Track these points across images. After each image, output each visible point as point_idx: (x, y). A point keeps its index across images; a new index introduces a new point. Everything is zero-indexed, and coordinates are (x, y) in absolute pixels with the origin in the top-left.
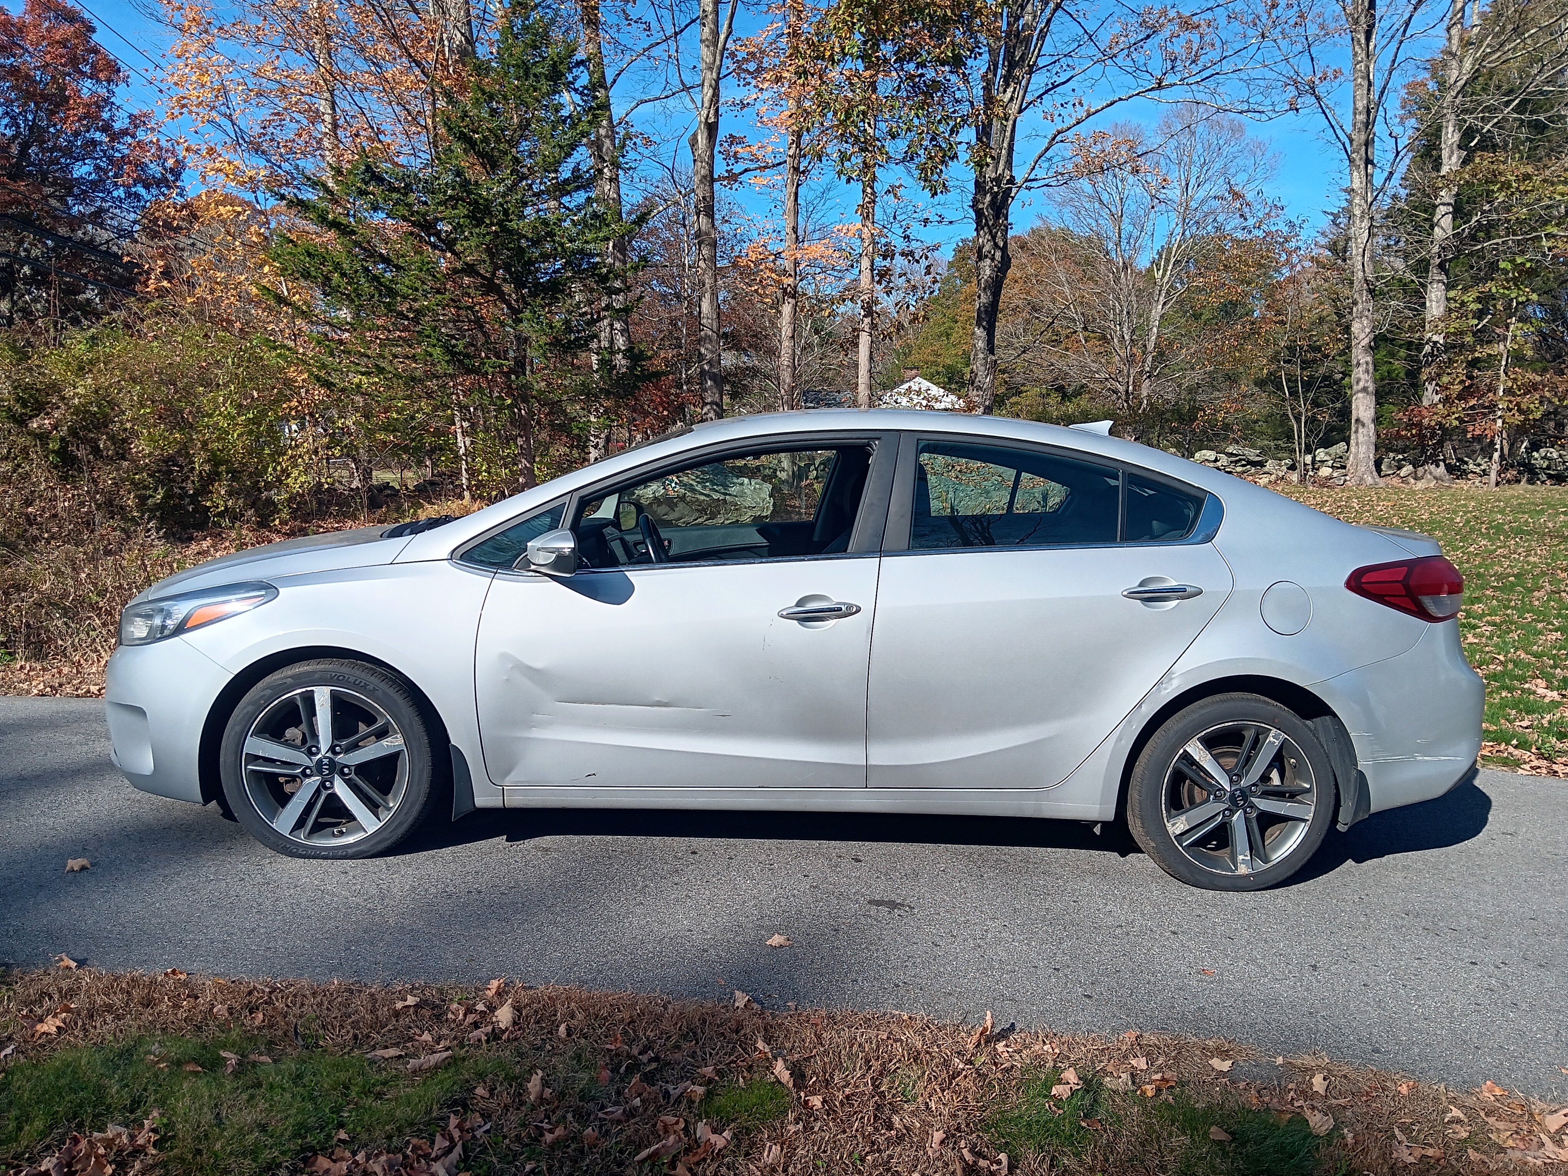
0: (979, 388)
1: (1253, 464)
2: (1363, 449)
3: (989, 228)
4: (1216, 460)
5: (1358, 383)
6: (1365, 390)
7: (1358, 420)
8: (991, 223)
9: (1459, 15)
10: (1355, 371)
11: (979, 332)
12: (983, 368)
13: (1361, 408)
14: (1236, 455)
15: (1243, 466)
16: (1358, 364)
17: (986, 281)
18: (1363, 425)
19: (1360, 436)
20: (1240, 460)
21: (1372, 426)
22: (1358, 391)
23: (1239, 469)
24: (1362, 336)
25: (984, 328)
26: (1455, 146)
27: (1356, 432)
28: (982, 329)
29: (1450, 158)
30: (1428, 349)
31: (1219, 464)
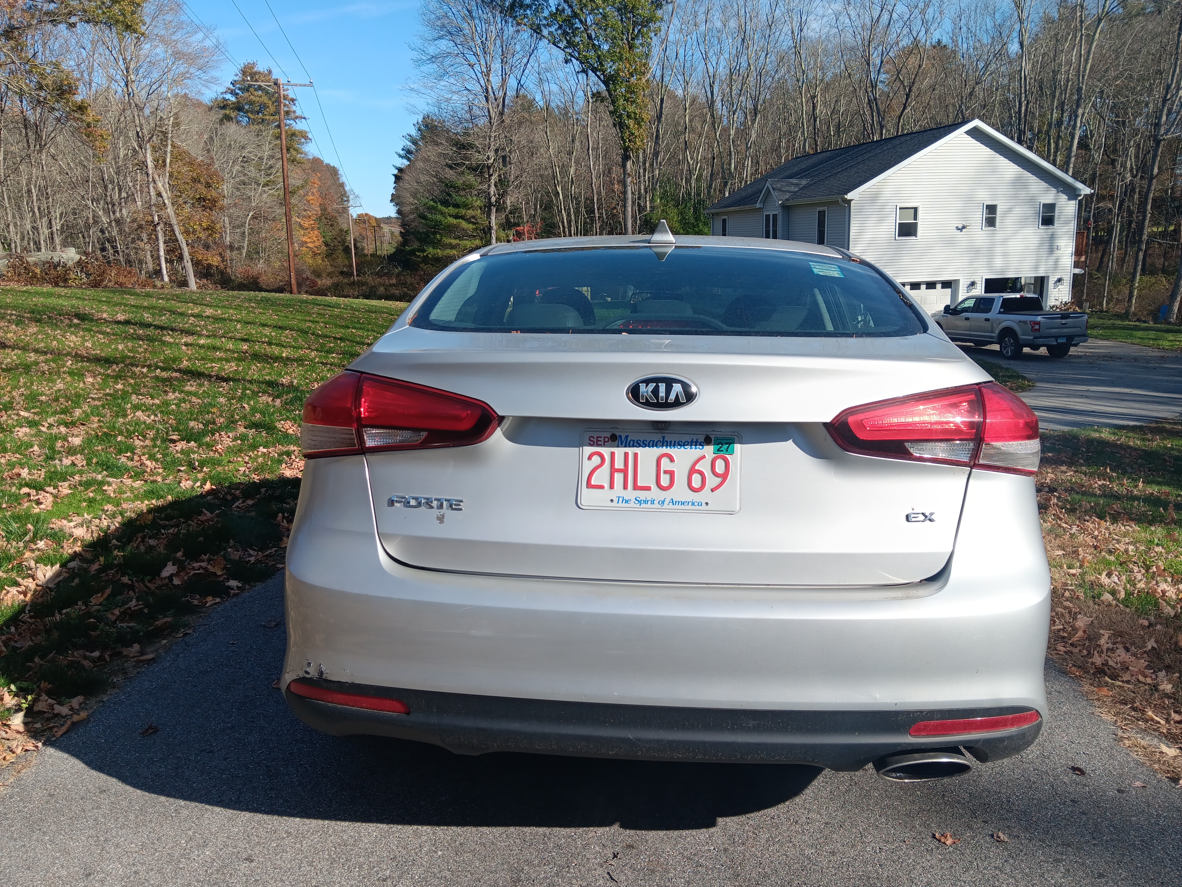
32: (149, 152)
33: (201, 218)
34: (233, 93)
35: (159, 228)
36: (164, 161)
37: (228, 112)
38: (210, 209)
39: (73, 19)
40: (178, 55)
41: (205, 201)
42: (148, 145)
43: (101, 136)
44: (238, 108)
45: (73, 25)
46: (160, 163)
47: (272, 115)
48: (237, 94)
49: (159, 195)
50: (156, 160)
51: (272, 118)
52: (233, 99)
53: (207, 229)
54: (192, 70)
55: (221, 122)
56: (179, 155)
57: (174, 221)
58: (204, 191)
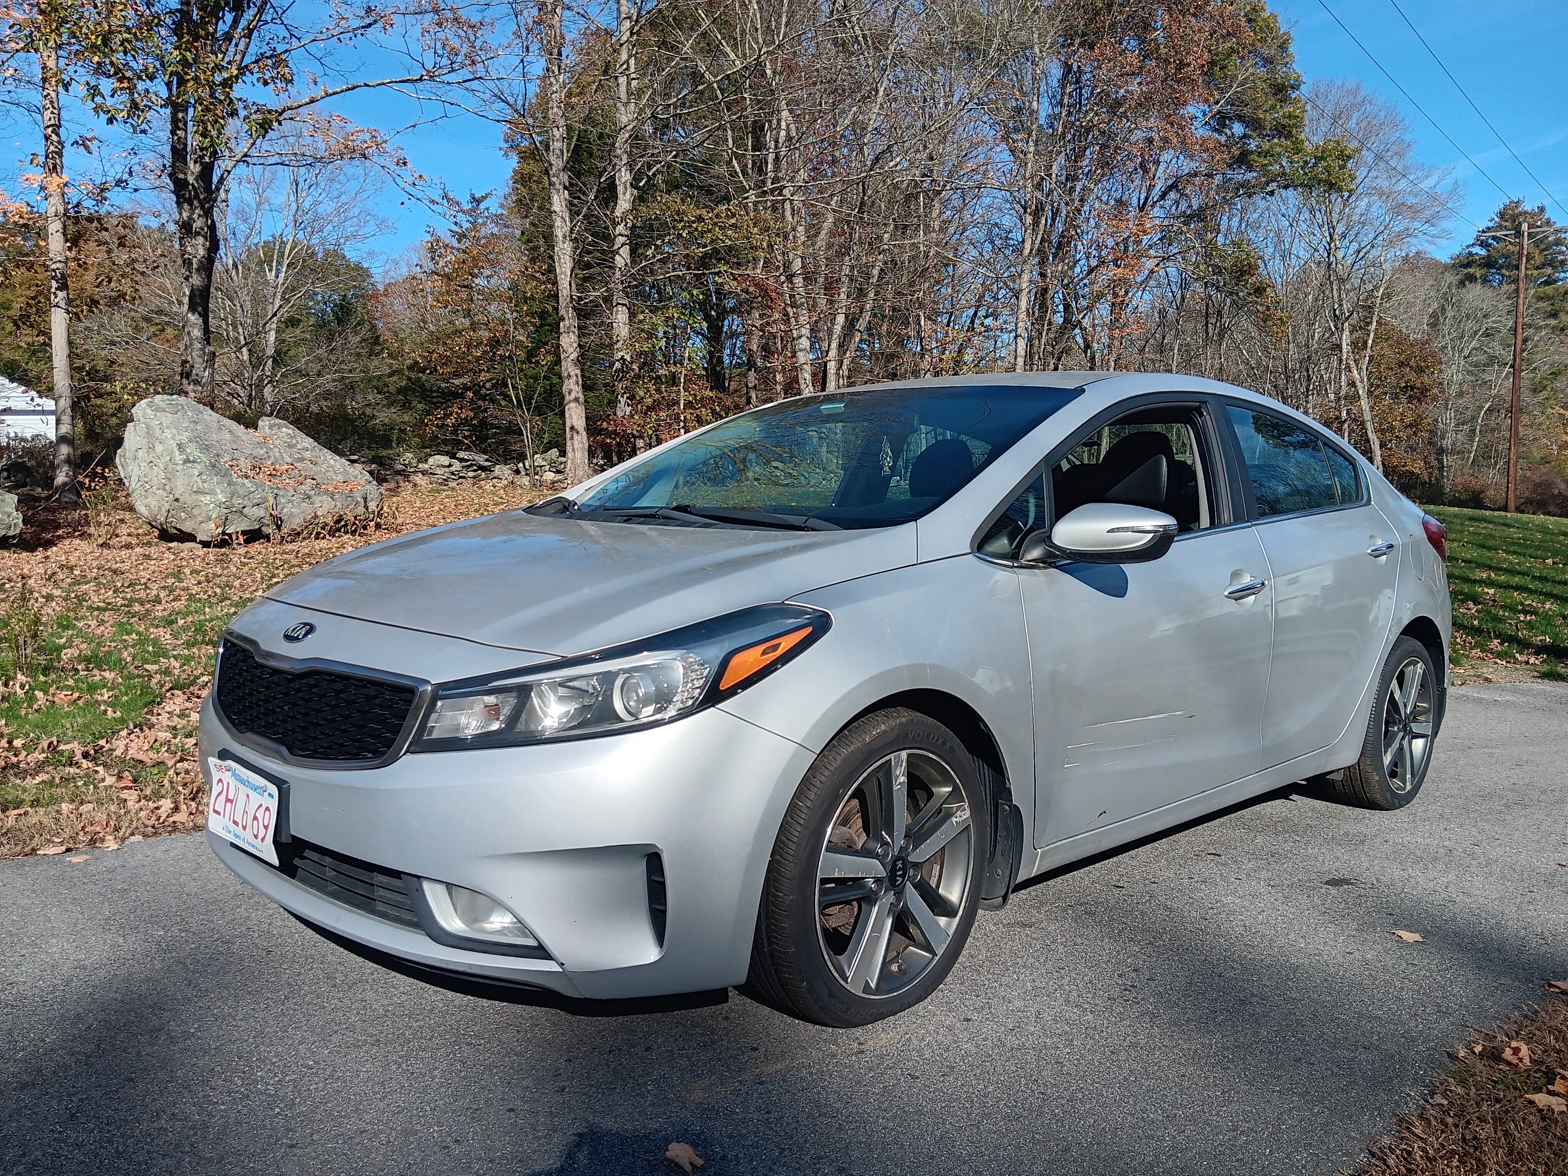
0: (197, 382)
1: (484, 469)
2: (579, 454)
3: (200, 201)
4: (450, 466)
5: (569, 393)
6: (576, 400)
7: (572, 428)
8: (202, 197)
9: (625, 67)
10: (566, 382)
11: (193, 318)
12: (200, 360)
13: (575, 417)
14: (467, 461)
15: (475, 471)
16: (569, 376)
17: (200, 261)
18: (578, 433)
19: (575, 442)
20: (471, 465)
21: (584, 433)
22: (570, 402)
23: (471, 474)
24: (571, 350)
25: (200, 314)
26: (628, 185)
27: (572, 438)
28: (197, 315)
29: (624, 194)
30: (618, 365)
31: (453, 469)
32: (1347, 332)
33: (1404, 409)
34: (1484, 244)
35: (1346, 426)
36: (1365, 343)
37: (1472, 270)
38: (1419, 401)
39: (1273, 186)
40: (1399, 209)
41: (1412, 390)
42: (1346, 324)
43: (1281, 319)
44: (1489, 263)
45: (1272, 193)
46: (1358, 346)
47: (1538, 268)
48: (1490, 245)
49: (1352, 384)
50: (1354, 344)
51: (1536, 272)
52: (1483, 252)
53: (1410, 426)
54: (1417, 224)
55: (1462, 284)
56: (1384, 336)
57: (1367, 416)
58: (1413, 376)
